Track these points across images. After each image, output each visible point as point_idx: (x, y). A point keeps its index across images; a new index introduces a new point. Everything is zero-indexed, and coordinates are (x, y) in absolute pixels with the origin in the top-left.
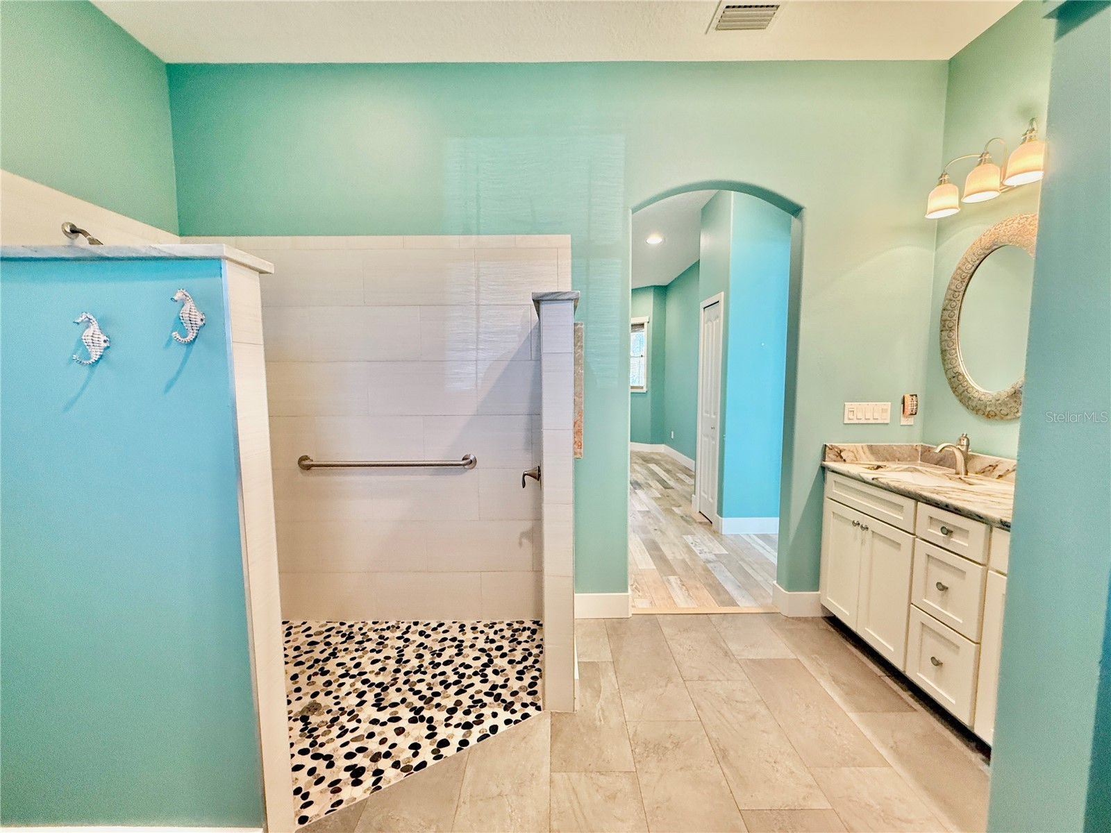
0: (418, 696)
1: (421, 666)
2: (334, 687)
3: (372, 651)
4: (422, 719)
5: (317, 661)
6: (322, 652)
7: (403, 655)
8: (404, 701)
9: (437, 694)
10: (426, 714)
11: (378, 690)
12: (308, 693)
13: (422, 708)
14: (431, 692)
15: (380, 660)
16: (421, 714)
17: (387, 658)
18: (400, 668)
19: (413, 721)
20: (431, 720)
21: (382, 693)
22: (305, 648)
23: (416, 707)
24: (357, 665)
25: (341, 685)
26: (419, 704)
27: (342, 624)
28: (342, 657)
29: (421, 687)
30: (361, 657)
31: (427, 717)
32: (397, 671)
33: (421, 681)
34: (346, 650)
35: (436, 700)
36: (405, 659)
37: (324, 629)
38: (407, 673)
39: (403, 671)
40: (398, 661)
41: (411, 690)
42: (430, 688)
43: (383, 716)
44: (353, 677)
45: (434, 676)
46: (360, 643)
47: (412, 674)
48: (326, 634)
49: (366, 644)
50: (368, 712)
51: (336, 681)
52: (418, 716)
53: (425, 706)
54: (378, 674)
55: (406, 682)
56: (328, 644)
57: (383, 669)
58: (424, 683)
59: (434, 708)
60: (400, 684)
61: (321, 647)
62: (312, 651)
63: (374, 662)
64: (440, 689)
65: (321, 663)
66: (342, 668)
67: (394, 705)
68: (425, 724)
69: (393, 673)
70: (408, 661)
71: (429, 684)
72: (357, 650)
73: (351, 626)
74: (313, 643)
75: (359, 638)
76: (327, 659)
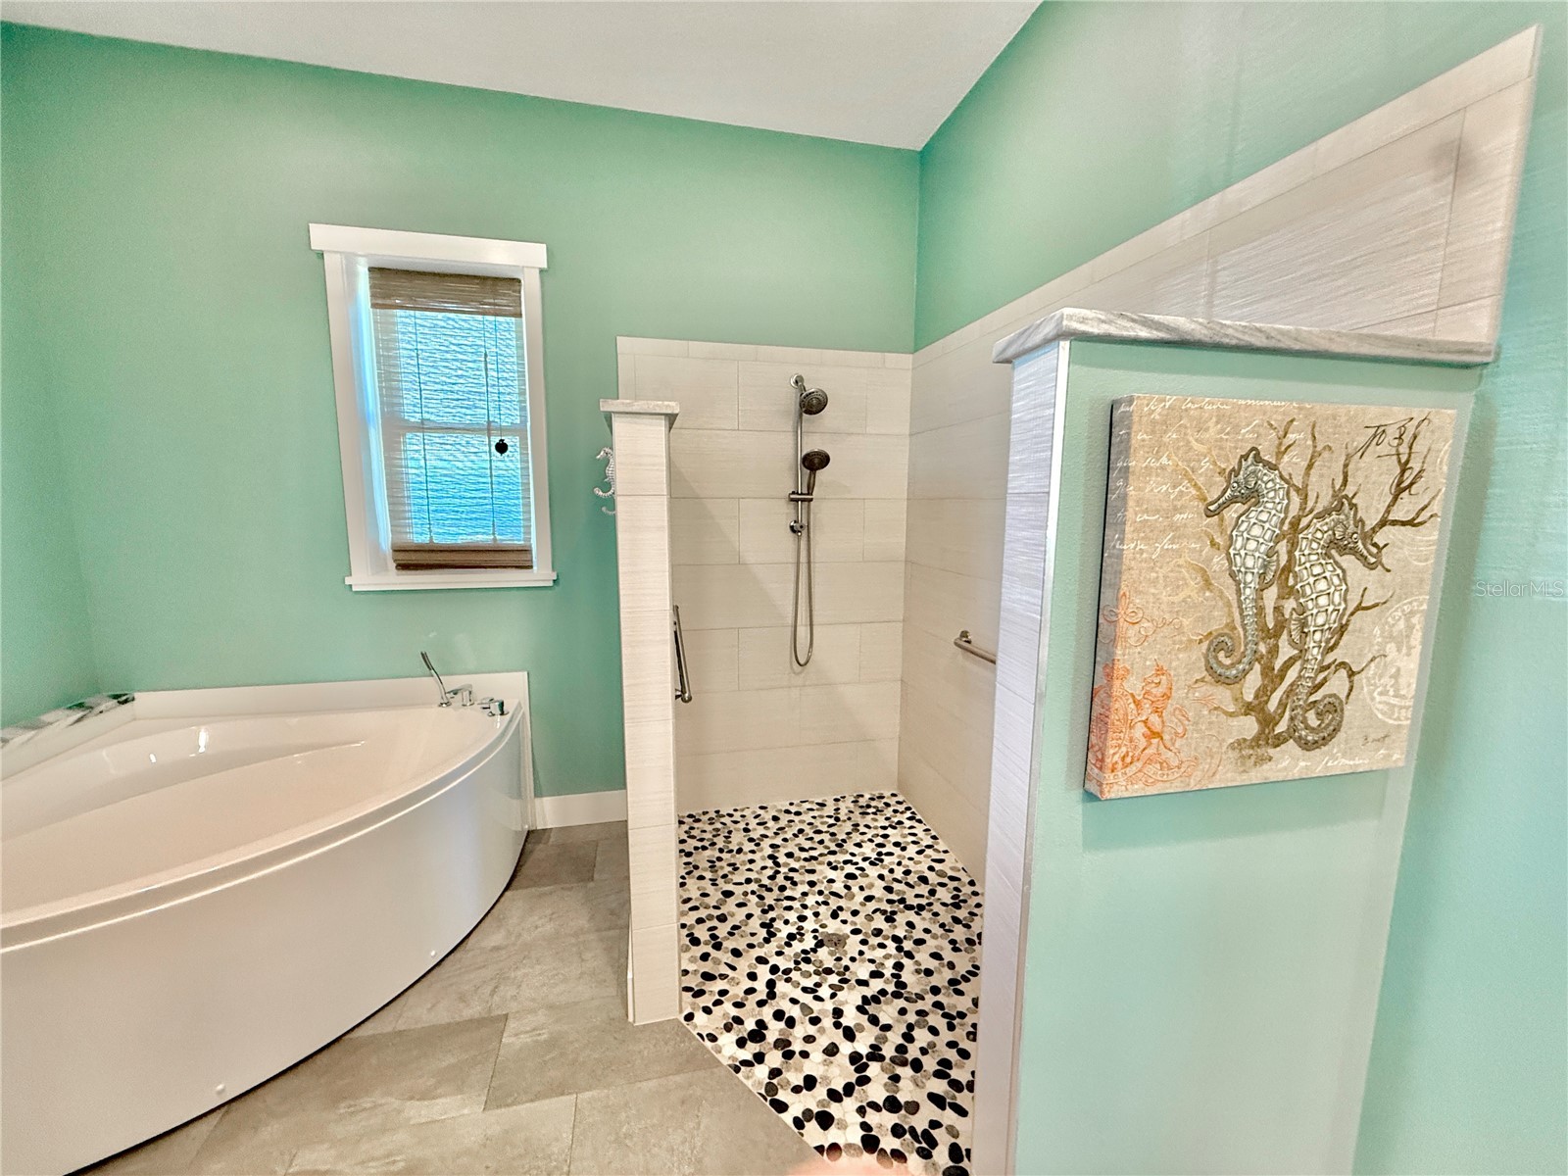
0: (901, 1041)
1: (962, 1015)
2: (874, 941)
3: (953, 942)
4: (863, 1068)
5: (902, 901)
6: (917, 896)
7: (967, 980)
8: (887, 1028)
9: (917, 1066)
10: (874, 1069)
11: (891, 988)
12: (855, 924)
13: (881, 1058)
14: (918, 1055)
15: (943, 959)
16: (870, 1063)
17: (951, 966)
18: (943, 991)
19: (855, 1058)
20: (864, 1081)
21: (889, 996)
22: (912, 879)
23: (881, 1049)
24: (919, 942)
25: (882, 946)
26: (888, 1051)
27: (972, 883)
28: (924, 919)
29: (922, 1037)
30: (935, 937)
31: (868, 1073)
32: (935, 990)
33: (934, 1031)
34: (936, 914)
35: (906, 1072)
36: (962, 987)
37: (950, 873)
38: (938, 1005)
39: (939, 998)
40: (953, 982)
41: (910, 1027)
42: (924, 1051)
43: (850, 1018)
44: (899, 949)
45: (952, 1045)
46: (956, 920)
47: (941, 1012)
48: (945, 880)
49: (958, 928)
50: (850, 998)
51: (886, 938)
52: (865, 1060)
53: (887, 1060)
54: (918, 971)
55: (921, 1013)
56: (932, 892)
57: (929, 973)
58: (930, 1037)
59: (887, 1076)
60: (912, 1008)
61: (924, 889)
62: (912, 887)
63: (936, 956)
64: (930, 1064)
65: (902, 906)
66: (906, 931)
67: (874, 1020)
68: (853, 1077)
69: (928, 988)
70: (960, 993)
71: (932, 1045)
72: (942, 926)
73: (975, 894)
74: (924, 880)
75: (962, 914)
76: (910, 908)
